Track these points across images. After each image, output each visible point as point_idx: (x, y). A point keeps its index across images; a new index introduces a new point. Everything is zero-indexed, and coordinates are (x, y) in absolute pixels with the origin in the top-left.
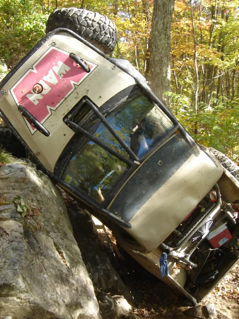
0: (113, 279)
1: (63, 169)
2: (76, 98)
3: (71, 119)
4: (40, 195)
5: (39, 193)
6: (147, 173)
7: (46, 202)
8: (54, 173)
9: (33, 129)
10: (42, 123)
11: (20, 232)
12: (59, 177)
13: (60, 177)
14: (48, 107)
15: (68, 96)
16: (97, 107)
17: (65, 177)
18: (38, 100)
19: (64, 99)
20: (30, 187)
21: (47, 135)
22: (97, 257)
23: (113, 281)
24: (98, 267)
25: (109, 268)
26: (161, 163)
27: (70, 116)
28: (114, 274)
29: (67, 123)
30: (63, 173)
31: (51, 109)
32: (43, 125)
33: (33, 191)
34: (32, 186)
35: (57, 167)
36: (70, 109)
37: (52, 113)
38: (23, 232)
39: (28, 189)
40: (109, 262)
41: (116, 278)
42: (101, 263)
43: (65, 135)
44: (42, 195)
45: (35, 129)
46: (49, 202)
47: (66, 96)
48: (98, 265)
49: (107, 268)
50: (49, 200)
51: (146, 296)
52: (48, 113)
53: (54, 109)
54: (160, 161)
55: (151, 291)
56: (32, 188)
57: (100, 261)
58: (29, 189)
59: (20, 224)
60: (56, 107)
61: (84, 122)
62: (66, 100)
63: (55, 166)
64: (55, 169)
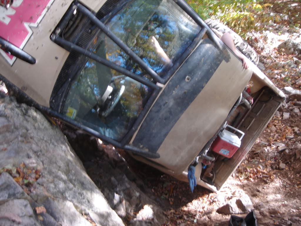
0: (135, 197)
1: (62, 100)
2: (63, 4)
3: (61, 35)
4: (35, 141)
5: (33, 139)
6: (173, 94)
7: (45, 148)
8: (51, 107)
9: (11, 58)
10: (21, 47)
11: (29, 215)
12: (57, 111)
13: (59, 111)
14: (26, 25)
15: (52, 4)
16: (93, 12)
17: (67, 110)
18: (9, 16)
19: (46, 10)
20: (19, 134)
21: (32, 62)
22: (113, 179)
23: (136, 198)
24: (116, 189)
25: (128, 186)
26: (188, 79)
27: (58, 31)
28: (135, 191)
29: (55, 42)
30: (63, 106)
31: (30, 27)
32: (24, 50)
33: (24, 139)
34: (21, 134)
35: (53, 99)
36: (58, 22)
37: (34, 31)
38: (33, 214)
39: (16, 140)
40: (126, 179)
41: (138, 194)
42: (118, 184)
43: (56, 58)
44: (37, 141)
45: (14, 58)
46: (48, 147)
47: (49, 5)
48: (116, 187)
49: (126, 187)
50: (47, 144)
51: (171, 200)
52: (27, 33)
53: (35, 25)
54: (187, 77)
55: (174, 193)
56: (21, 136)
57: (117, 183)
58: (18, 139)
59: (26, 202)
60: (36, 22)
61: (79, 36)
62: (50, 10)
63: (51, 98)
64: (51, 102)
